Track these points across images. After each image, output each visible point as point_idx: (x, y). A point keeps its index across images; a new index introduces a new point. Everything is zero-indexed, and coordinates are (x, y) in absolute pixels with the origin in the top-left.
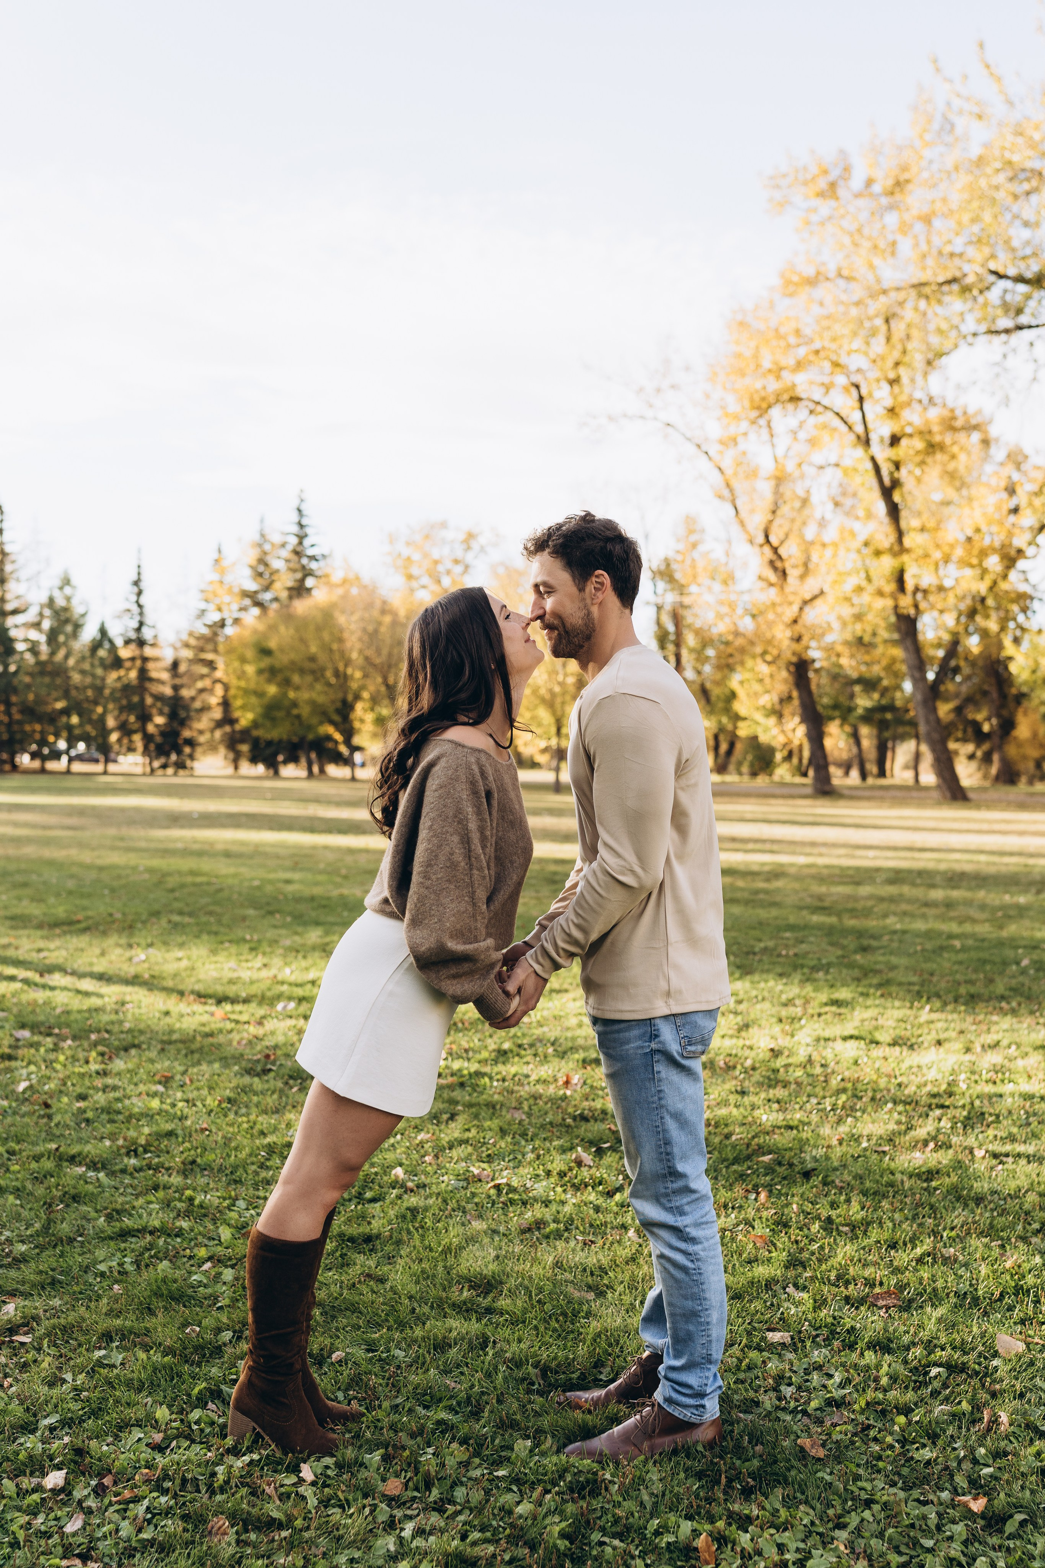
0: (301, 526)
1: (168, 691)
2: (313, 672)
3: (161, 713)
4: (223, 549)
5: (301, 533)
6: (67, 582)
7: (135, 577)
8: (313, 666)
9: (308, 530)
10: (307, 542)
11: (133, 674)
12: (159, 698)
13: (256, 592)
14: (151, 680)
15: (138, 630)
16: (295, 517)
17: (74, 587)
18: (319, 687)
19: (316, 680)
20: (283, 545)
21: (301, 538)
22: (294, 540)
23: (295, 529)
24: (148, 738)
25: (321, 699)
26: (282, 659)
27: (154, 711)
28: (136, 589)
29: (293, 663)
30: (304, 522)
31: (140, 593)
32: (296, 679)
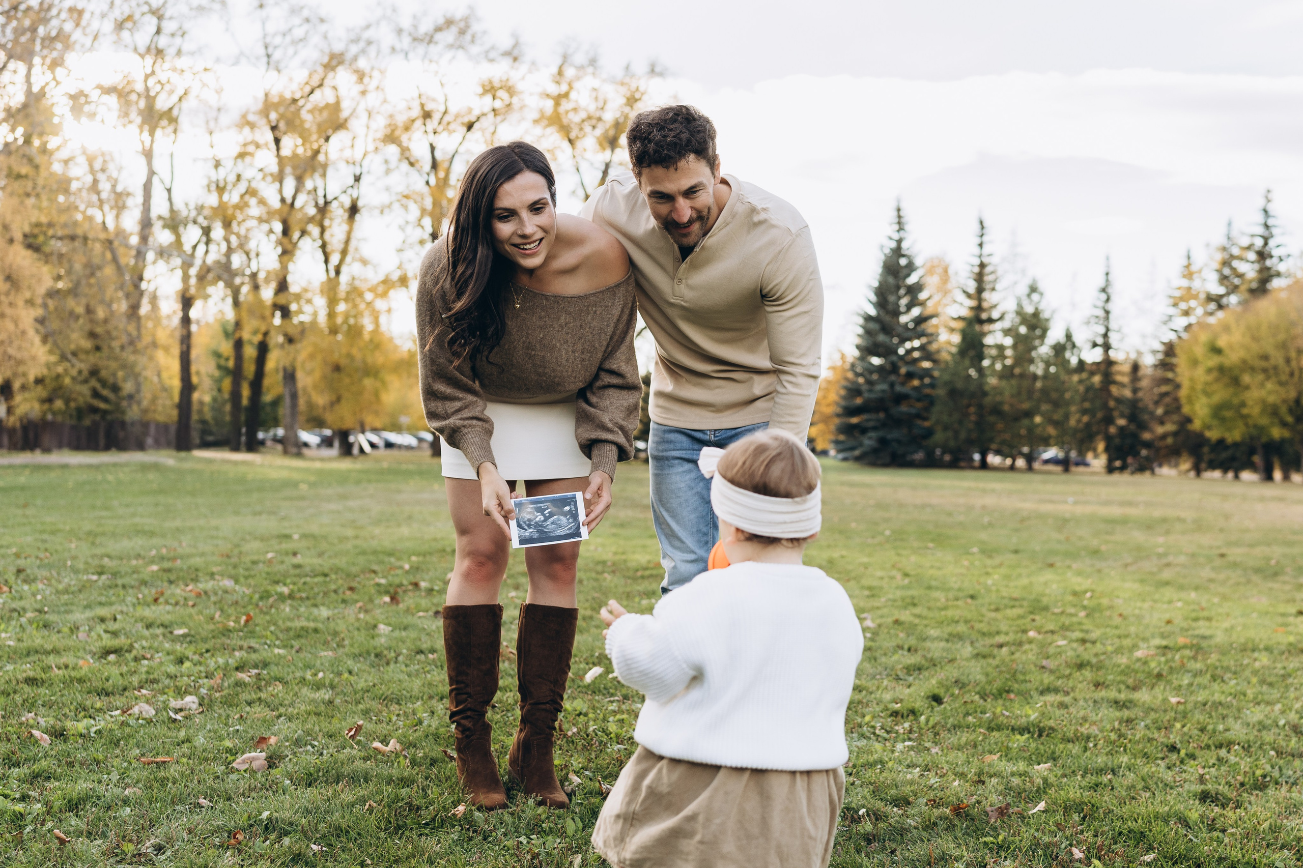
0: (1267, 226)
1: (1128, 393)
2: (1265, 371)
3: (1122, 416)
4: (1191, 255)
5: (1266, 234)
6: (1033, 289)
7: (1101, 283)
8: (1264, 364)
9: (1274, 231)
10: (1272, 243)
11: (1097, 379)
12: (1119, 401)
13: (1222, 296)
14: (1115, 382)
15: (1105, 336)
16: (1260, 218)
17: (1041, 294)
18: (1269, 385)
19: (1268, 378)
20: (1249, 248)
21: (1266, 240)
22: (1259, 242)
23: (1260, 230)
24: (1108, 439)
25: (1272, 399)
26: (1233, 358)
27: (1116, 414)
28: (1103, 296)
29: (1244, 362)
30: (1270, 222)
31: (1108, 300)
32: (1246, 379)
